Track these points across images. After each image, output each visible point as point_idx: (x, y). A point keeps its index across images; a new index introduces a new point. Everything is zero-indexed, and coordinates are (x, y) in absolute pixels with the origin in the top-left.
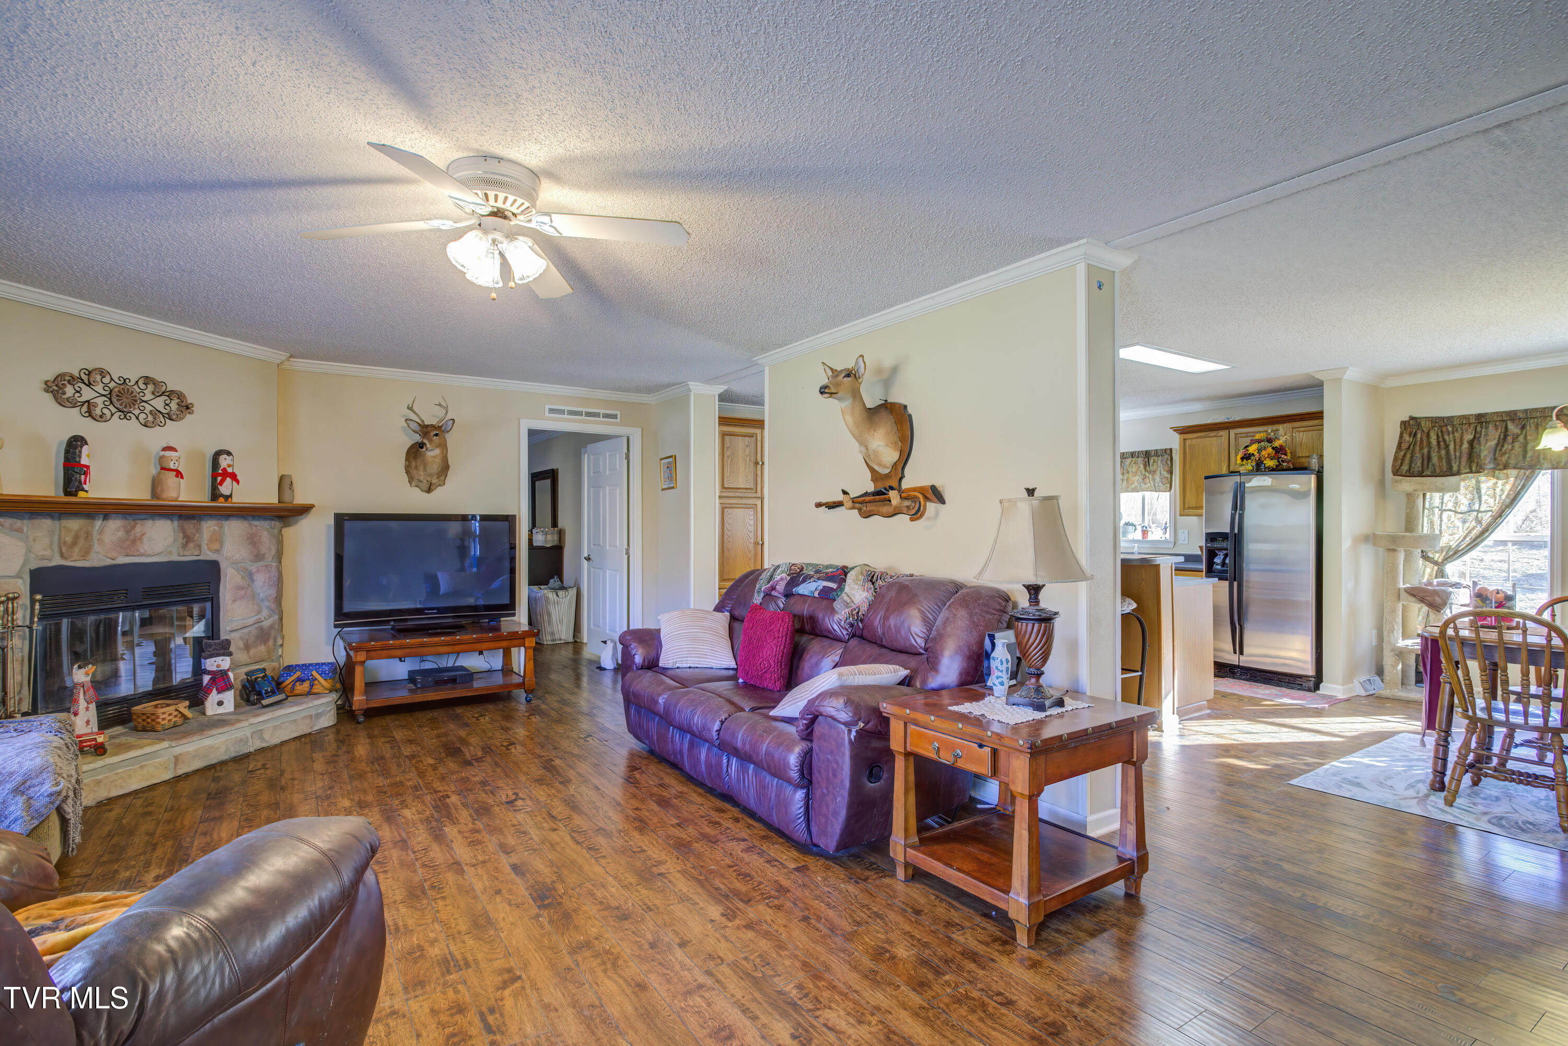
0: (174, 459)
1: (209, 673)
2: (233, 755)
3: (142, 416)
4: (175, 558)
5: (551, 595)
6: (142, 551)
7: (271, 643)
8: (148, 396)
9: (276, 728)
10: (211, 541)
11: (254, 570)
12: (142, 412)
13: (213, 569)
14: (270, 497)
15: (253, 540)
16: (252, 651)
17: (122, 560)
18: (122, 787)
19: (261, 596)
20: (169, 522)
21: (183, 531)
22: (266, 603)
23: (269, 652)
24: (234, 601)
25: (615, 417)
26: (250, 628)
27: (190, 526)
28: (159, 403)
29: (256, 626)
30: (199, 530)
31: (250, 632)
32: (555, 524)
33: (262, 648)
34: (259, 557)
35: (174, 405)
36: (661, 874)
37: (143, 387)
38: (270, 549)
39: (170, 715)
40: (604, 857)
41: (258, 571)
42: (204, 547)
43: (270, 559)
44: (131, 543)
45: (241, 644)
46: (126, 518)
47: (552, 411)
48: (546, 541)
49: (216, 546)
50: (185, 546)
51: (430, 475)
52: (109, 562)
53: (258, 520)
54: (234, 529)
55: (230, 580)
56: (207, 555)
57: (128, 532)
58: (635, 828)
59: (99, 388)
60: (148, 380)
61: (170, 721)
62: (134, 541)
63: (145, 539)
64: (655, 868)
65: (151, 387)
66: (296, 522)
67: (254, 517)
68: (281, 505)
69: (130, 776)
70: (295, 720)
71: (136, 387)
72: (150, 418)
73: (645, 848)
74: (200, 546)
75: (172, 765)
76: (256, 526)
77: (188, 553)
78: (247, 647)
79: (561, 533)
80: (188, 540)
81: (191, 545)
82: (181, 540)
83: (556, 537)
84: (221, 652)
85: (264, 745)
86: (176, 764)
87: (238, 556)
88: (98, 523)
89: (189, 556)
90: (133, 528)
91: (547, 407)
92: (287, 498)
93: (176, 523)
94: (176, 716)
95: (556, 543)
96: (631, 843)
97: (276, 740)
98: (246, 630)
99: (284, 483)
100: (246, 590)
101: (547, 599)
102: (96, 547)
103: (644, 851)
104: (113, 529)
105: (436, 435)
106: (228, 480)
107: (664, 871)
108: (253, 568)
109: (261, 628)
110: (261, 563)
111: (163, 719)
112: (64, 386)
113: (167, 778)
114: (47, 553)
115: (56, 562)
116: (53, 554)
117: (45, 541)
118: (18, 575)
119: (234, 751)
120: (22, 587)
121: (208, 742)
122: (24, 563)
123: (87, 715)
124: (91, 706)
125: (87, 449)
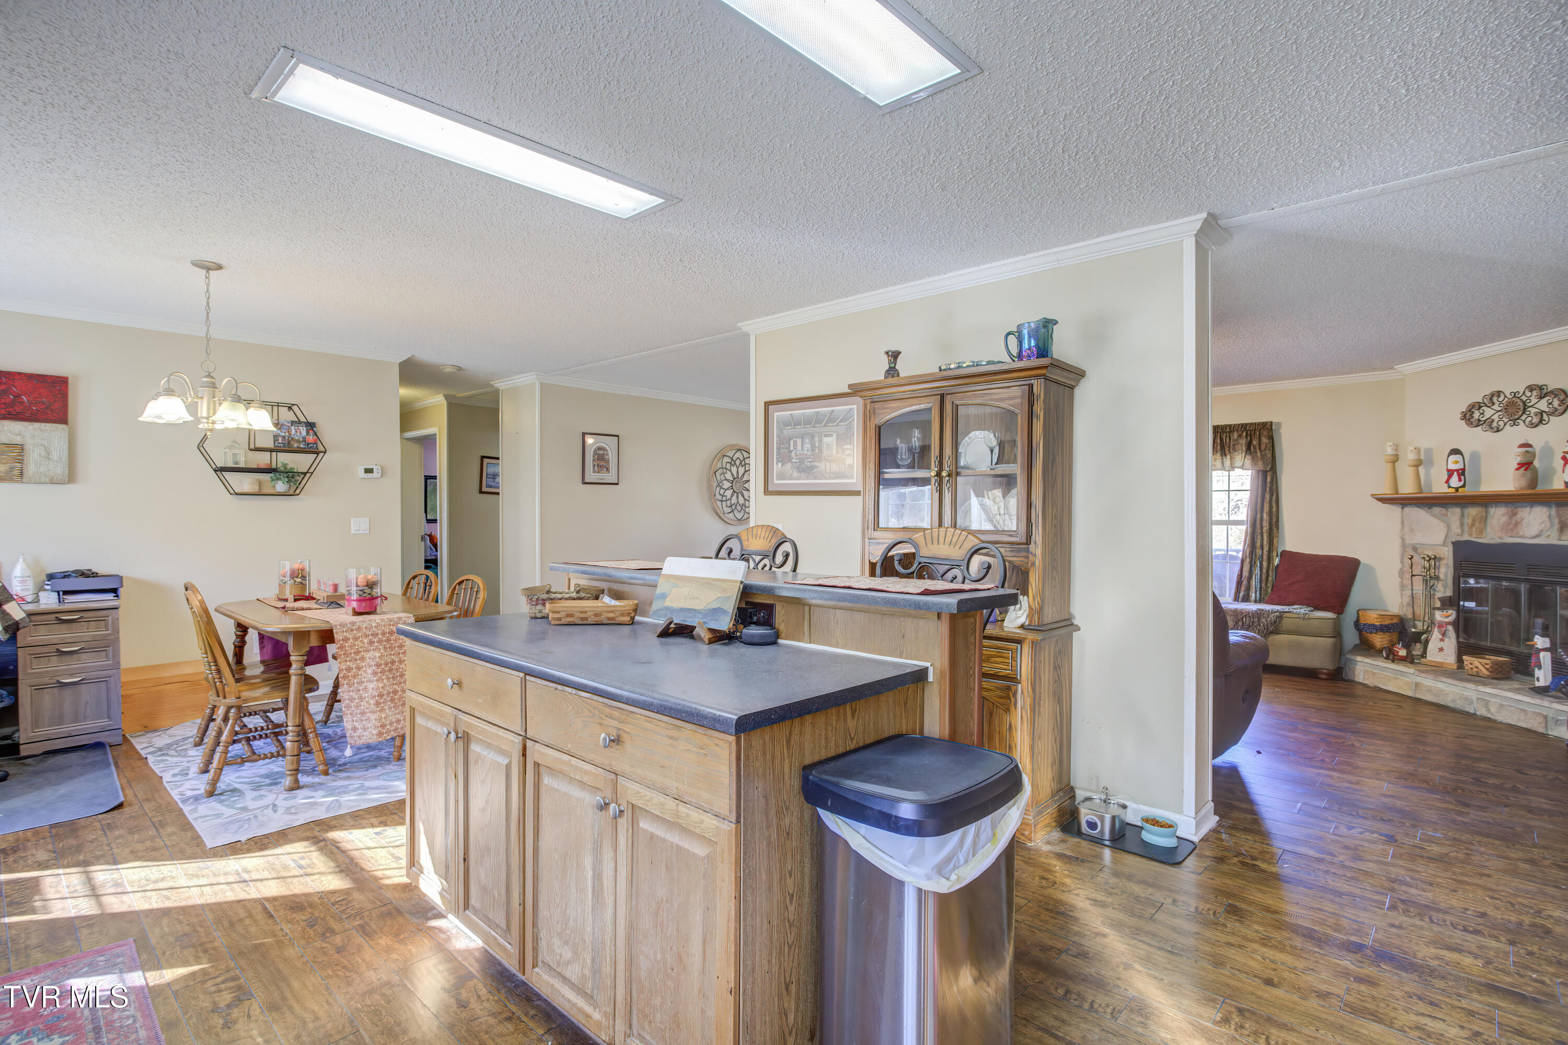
2: (1460, 708)
3: (1529, 420)
4: (1552, 542)
6: (1522, 534)
8: (1534, 401)
9: (1501, 707)
12: (1529, 416)
21: (1558, 516)
27: (1565, 512)
37: (1529, 394)
44: (1513, 527)
46: (1508, 506)
52: (1499, 541)
57: (1511, 517)
59: (1496, 407)
60: (1533, 387)
62: (1515, 526)
63: (1525, 523)
65: (1535, 393)
71: (1523, 397)
72: (1535, 420)
75: (1414, 689)
77: (1565, 538)
80: (1563, 526)
82: (1556, 526)
86: (1416, 690)
88: (1491, 511)
90: (1515, 514)
93: (1552, 510)
102: (1489, 531)
104: (1499, 515)
112: (1473, 413)
113: (1410, 695)
114: (1459, 531)
115: (1466, 537)
116: (1463, 532)
117: (1458, 523)
118: (1444, 544)
119: (1459, 705)
120: (1447, 553)
121: (1441, 686)
122: (1446, 537)
123: (1441, 644)
124: (1446, 640)
125: (1453, 458)
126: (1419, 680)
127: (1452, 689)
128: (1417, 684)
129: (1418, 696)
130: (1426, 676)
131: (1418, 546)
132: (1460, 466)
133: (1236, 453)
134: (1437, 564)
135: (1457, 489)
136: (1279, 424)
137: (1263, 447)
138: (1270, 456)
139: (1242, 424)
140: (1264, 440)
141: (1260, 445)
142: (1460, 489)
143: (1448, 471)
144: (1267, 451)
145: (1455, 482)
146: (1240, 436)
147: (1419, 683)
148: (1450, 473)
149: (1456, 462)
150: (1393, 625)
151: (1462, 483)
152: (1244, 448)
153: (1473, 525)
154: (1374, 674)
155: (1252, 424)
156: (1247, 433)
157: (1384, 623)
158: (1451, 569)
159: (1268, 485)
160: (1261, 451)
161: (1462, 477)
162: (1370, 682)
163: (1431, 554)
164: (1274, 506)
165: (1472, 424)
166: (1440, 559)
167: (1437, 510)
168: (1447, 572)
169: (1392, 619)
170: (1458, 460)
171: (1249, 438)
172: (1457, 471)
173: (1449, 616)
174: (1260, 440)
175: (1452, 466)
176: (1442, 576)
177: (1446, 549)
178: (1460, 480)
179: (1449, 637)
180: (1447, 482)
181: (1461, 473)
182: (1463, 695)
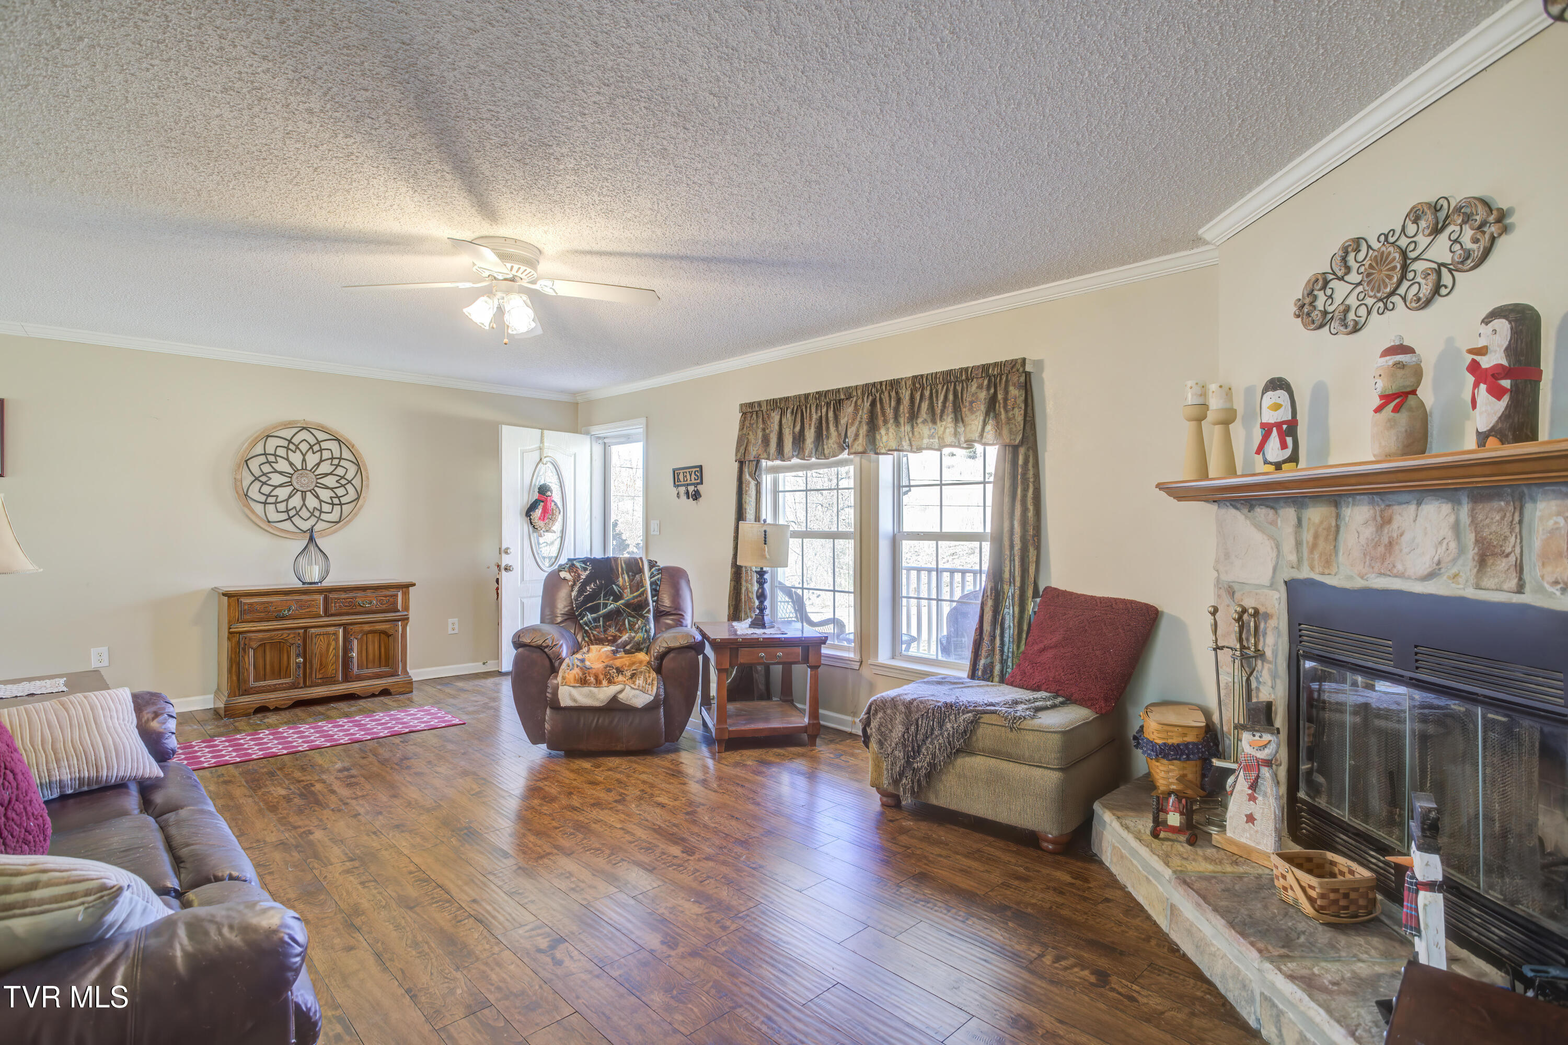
3: (1413, 291)
4: (1462, 591)
6: (1400, 567)
8: (1422, 243)
12: (1412, 283)
17: (1376, 582)
20: (1447, 508)
21: (1476, 524)
28: (1441, 248)
35: (1467, 236)
36: (352, 860)
37: (1412, 230)
40: (411, 873)
42: (1533, 572)
44: (1385, 550)
46: (1374, 502)
50: (1480, 565)
52: (1360, 584)
57: (1380, 529)
58: (364, 913)
59: (1353, 275)
60: (1418, 211)
62: (1389, 547)
63: (1405, 542)
64: (357, 865)
65: (1426, 221)
71: (1402, 239)
72: (1424, 289)
73: (359, 887)
74: (1520, 569)
77: (1494, 584)
80: (1491, 550)
81: (1498, 564)
82: (1471, 552)
88: (1346, 513)
89: (1498, 591)
90: (1387, 521)
93: (1460, 508)
96: (375, 892)
102: (1344, 556)
103: (362, 883)
104: (1360, 525)
107: (348, 864)
112: (1315, 297)
114: (1293, 558)
115: (1305, 573)
116: (1300, 560)
117: (1292, 541)
118: (1272, 586)
120: (1277, 604)
122: (1275, 570)
123: (1250, 807)
124: (1260, 798)
125: (1272, 397)
131: (1236, 587)
132: (1284, 415)
133: (973, 417)
134: (1262, 626)
135: (1278, 466)
136: (1039, 364)
137: (1010, 403)
138: (1020, 418)
139: (984, 366)
140: (1014, 392)
141: (1006, 400)
142: (1284, 466)
143: (1263, 426)
144: (1016, 410)
145: (1274, 451)
146: (980, 387)
148: (1267, 429)
149: (1276, 407)
150: (1187, 745)
151: (1288, 452)
152: (983, 408)
153: (1314, 546)
155: (996, 364)
156: (990, 381)
157: (1170, 742)
158: (1285, 638)
159: (1020, 470)
160: (1006, 411)
161: (1289, 440)
163: (1248, 603)
164: (1031, 508)
165: (1313, 322)
166: (1267, 616)
167: (1261, 512)
168: (1276, 644)
169: (1185, 735)
170: (1279, 401)
171: (992, 391)
172: (1278, 425)
173: (1265, 746)
174: (1006, 392)
175: (1270, 417)
176: (1269, 653)
177: (1276, 595)
178: (1284, 446)
179: (1265, 795)
180: (1260, 449)
181: (1288, 429)
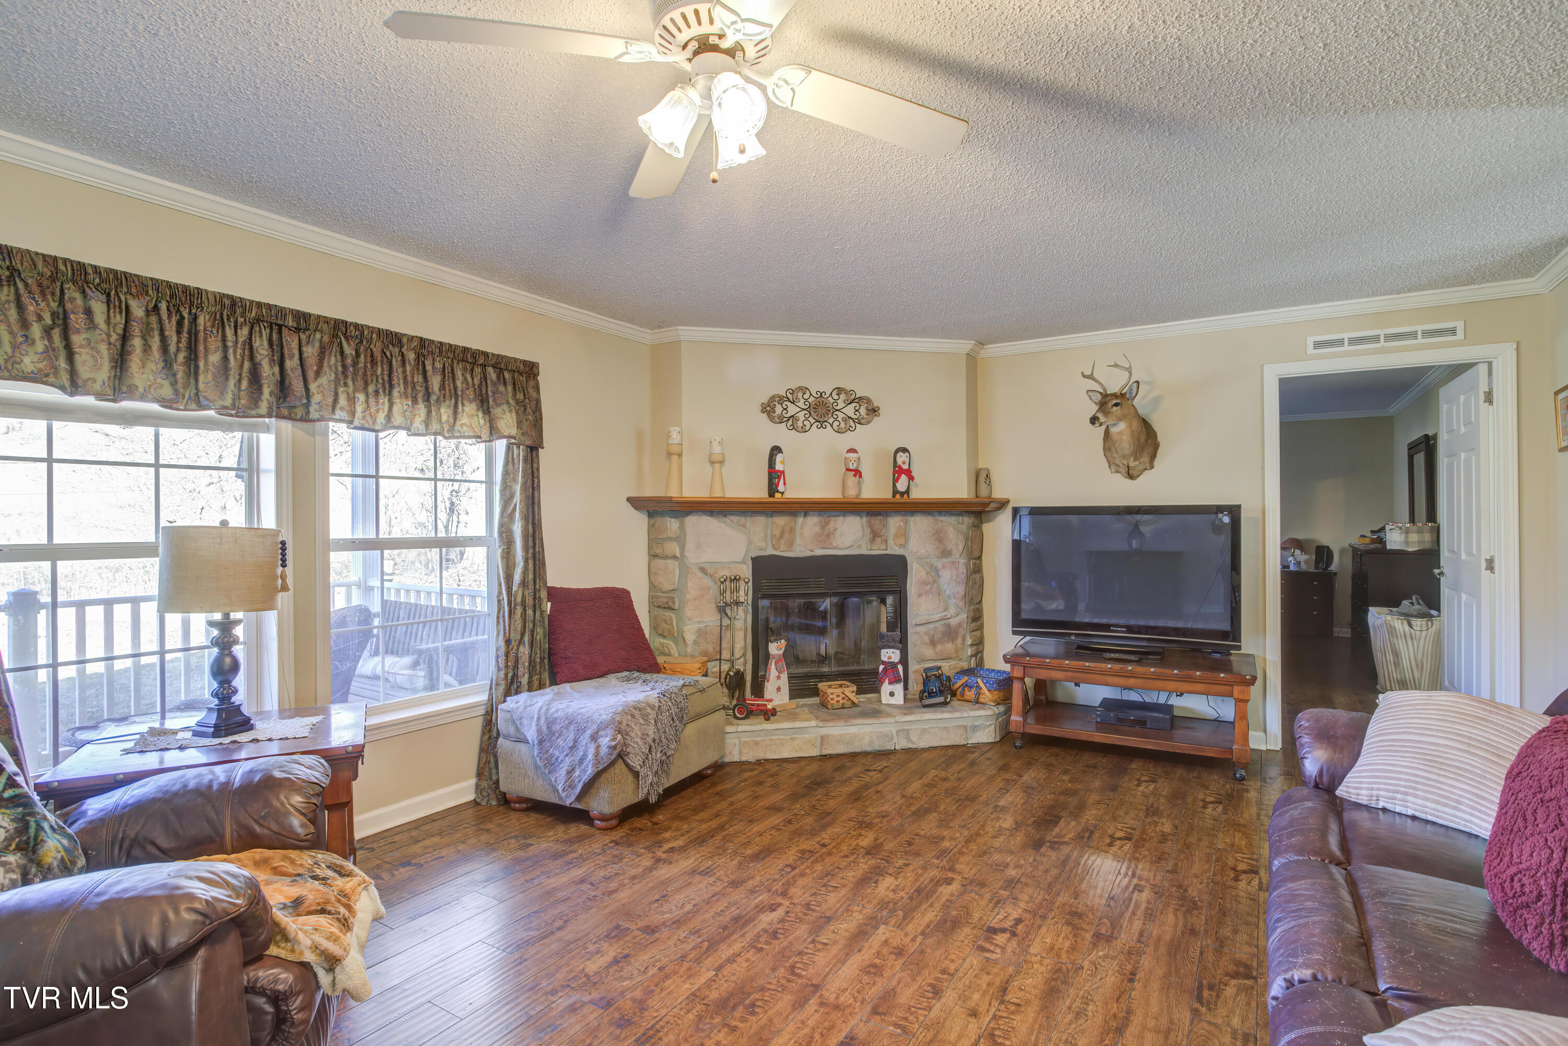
0: (853, 460)
1: (883, 663)
2: (877, 748)
3: (836, 423)
4: (864, 551)
5: (1399, 625)
6: (835, 544)
7: (959, 641)
8: (841, 404)
9: (923, 731)
10: (896, 536)
11: (940, 566)
12: (836, 420)
13: (900, 563)
14: (961, 491)
15: (939, 536)
16: (939, 648)
17: (819, 552)
18: (775, 752)
19: (947, 592)
20: (858, 518)
21: (870, 525)
22: (953, 601)
23: (957, 651)
24: (920, 595)
25: (1453, 331)
26: (937, 624)
27: (876, 521)
28: (850, 410)
29: (942, 622)
30: (885, 526)
31: (936, 628)
32: (1432, 515)
33: (949, 646)
34: (945, 553)
35: (863, 411)
37: (836, 397)
38: (957, 545)
39: (838, 696)
41: (944, 567)
42: (891, 542)
43: (958, 556)
44: (826, 537)
45: (927, 639)
46: (820, 515)
47: (1318, 345)
48: (1407, 543)
49: (902, 541)
50: (873, 540)
51: (1124, 457)
52: (809, 554)
53: (945, 516)
54: (920, 525)
55: (915, 576)
56: (894, 550)
57: (823, 527)
59: (801, 404)
60: (840, 390)
61: (838, 701)
62: (828, 536)
63: (838, 533)
65: (843, 396)
66: (995, 518)
67: (940, 513)
68: (978, 500)
69: (782, 745)
70: (946, 728)
71: (830, 399)
72: (843, 425)
74: (886, 541)
75: (818, 744)
76: (942, 522)
77: (876, 547)
78: (933, 643)
79: (1437, 531)
80: (875, 535)
81: (879, 540)
82: (868, 536)
83: (1427, 537)
84: (892, 644)
85: (911, 746)
86: (822, 744)
87: (923, 551)
88: (800, 520)
89: (877, 550)
90: (827, 524)
91: (1310, 341)
92: (984, 492)
93: (865, 519)
94: (843, 699)
95: (1427, 546)
97: (923, 744)
98: (931, 626)
99: (980, 477)
100: (932, 584)
101: (1392, 631)
102: (798, 541)
104: (809, 525)
105: (1116, 405)
106: (903, 476)
108: (939, 564)
109: (949, 626)
110: (945, 560)
111: (832, 699)
112: (774, 406)
113: (814, 754)
114: (762, 543)
115: (770, 551)
116: (766, 544)
117: (761, 534)
118: (740, 561)
119: (878, 745)
120: (746, 571)
121: (852, 730)
122: (746, 552)
123: (778, 683)
124: (782, 675)
125: (781, 457)
126: (824, 731)
127: (867, 729)
128: (823, 738)
129: (825, 752)
130: (835, 724)
131: (706, 566)
134: (733, 586)
147: (826, 736)
149: (782, 463)
154: (757, 743)
158: (751, 590)
162: (750, 756)
163: (727, 573)
165: (777, 420)
166: (737, 579)
167: (733, 518)
168: (745, 594)
170: (783, 460)
173: (782, 647)
175: (780, 467)
177: (743, 566)
182: (881, 732)
